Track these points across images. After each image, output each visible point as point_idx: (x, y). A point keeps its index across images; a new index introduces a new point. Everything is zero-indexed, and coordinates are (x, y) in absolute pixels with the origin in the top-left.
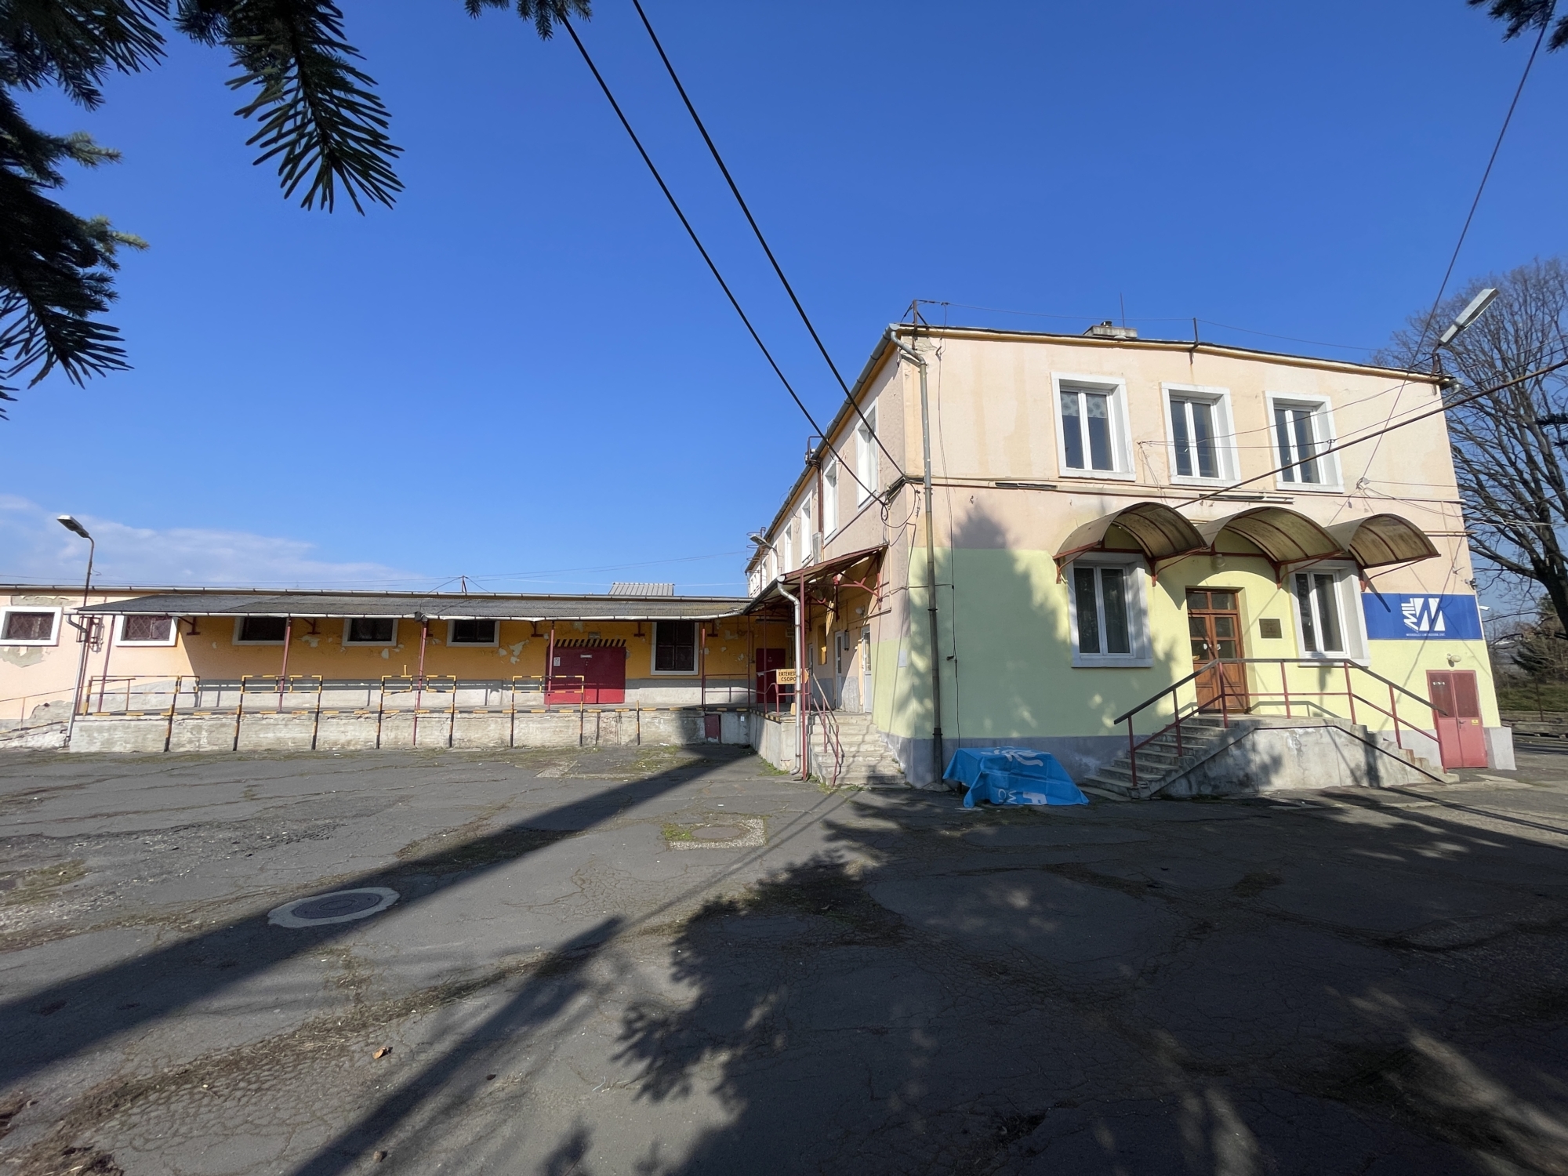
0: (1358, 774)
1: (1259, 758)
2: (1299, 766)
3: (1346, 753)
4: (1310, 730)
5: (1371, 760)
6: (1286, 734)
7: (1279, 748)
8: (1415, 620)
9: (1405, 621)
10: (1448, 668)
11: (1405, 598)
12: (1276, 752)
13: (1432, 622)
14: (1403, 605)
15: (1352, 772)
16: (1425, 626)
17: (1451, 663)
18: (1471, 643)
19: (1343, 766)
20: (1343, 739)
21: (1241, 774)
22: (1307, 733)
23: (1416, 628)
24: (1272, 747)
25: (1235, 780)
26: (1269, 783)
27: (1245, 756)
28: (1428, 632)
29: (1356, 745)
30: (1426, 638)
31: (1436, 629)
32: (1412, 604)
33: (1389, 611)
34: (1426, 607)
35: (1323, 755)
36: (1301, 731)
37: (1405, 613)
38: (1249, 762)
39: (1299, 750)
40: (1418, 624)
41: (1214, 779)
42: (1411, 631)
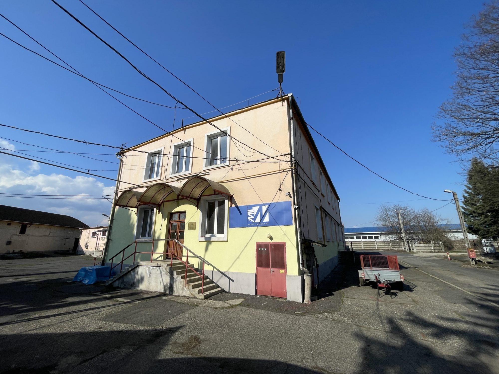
0: (166, 288)
1: (138, 277)
2: (149, 281)
3: (164, 278)
4: (154, 267)
5: (172, 282)
6: (147, 268)
7: (144, 274)
8: (253, 217)
9: (249, 218)
10: (268, 240)
11: (250, 207)
12: (143, 275)
13: (262, 217)
14: (248, 210)
15: (164, 287)
16: (258, 220)
17: (271, 238)
18: (284, 228)
19: (162, 283)
20: (164, 272)
21: (132, 282)
22: (153, 269)
23: (253, 221)
24: (142, 273)
25: (130, 284)
26: (138, 286)
27: (134, 275)
28: (259, 223)
29: (168, 275)
30: (258, 226)
31: (264, 221)
32: (253, 210)
33: (241, 214)
34: (260, 210)
35: (156, 278)
36: (151, 268)
37: (249, 214)
38: (135, 277)
39: (150, 275)
40: (254, 219)
41: (125, 282)
42: (251, 223)
